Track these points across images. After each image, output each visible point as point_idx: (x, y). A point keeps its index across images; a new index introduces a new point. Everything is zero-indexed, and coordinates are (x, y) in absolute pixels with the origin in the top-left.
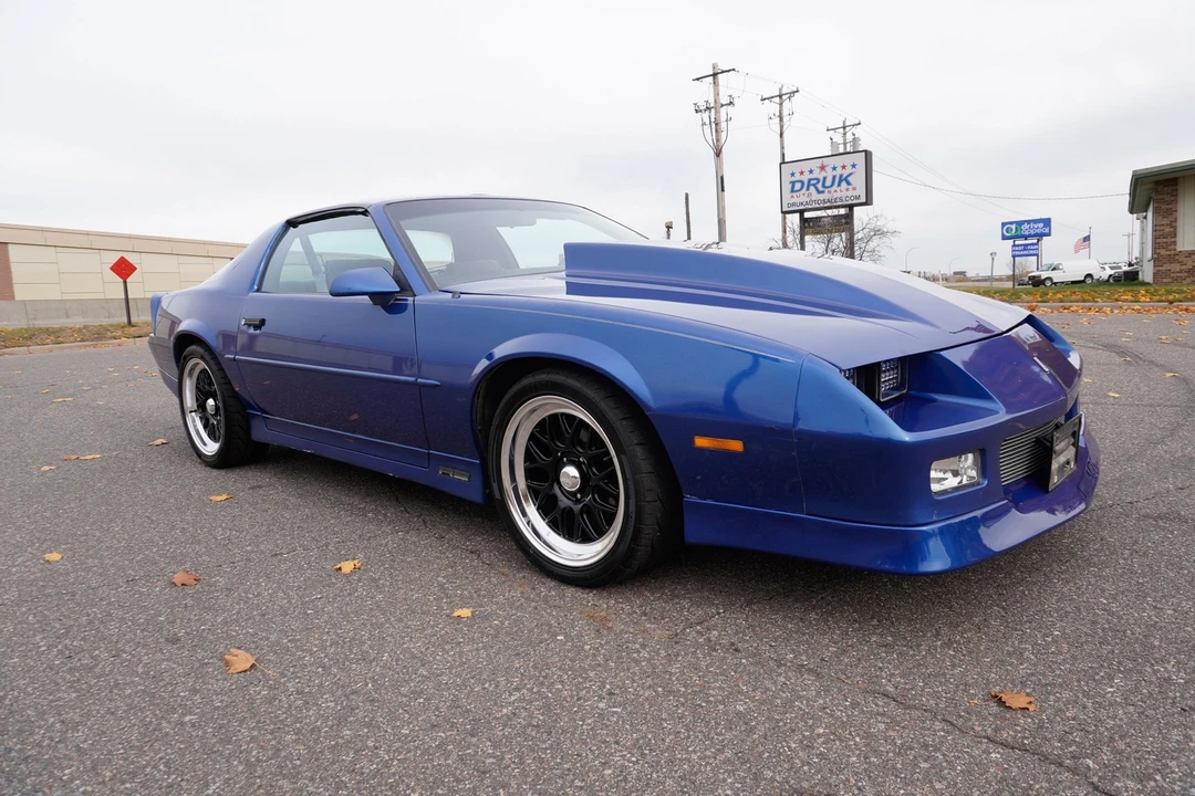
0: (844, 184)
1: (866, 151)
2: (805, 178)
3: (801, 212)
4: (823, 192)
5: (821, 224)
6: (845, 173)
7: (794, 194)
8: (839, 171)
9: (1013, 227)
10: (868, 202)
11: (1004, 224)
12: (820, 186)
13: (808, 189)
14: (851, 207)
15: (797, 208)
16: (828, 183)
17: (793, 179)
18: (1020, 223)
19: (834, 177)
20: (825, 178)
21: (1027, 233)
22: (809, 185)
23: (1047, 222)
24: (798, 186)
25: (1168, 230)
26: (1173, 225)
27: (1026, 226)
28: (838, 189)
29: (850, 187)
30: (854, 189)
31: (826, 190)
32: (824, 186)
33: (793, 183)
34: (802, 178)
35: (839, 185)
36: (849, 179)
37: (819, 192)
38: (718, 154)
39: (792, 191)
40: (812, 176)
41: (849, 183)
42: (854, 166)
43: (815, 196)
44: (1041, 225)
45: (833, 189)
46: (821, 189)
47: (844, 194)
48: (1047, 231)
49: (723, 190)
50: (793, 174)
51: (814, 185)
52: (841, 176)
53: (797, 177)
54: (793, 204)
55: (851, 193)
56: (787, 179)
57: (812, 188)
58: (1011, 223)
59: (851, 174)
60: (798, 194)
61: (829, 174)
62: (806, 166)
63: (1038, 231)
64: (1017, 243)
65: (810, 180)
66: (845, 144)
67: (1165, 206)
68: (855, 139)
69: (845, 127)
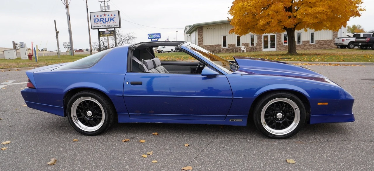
0: (112, 21)
1: (118, 11)
2: (99, 18)
3: (98, 29)
4: (105, 23)
5: (105, 33)
6: (112, 17)
7: (96, 23)
8: (110, 17)
9: (151, 35)
10: (120, 27)
11: (148, 34)
12: (104, 21)
13: (100, 22)
14: (115, 28)
15: (97, 28)
16: (107, 20)
17: (95, 18)
18: (153, 34)
19: (109, 18)
20: (106, 19)
21: (155, 37)
22: (100, 20)
23: (160, 34)
24: (97, 20)
25: (201, 40)
26: (202, 38)
27: (154, 35)
28: (110, 22)
29: (114, 22)
30: (115, 23)
31: (106, 22)
32: (105, 21)
33: (95, 19)
34: (98, 18)
35: (110, 21)
36: (114, 19)
37: (104, 23)
38: (67, 7)
39: (95, 22)
40: (101, 17)
41: (113, 21)
42: (115, 15)
43: (103, 24)
44: (158, 35)
45: (108, 22)
46: (104, 22)
47: (112, 24)
48: (160, 37)
49: (70, 20)
50: (95, 16)
51: (102, 20)
52: (111, 18)
53: (96, 17)
54: (95, 26)
55: (114, 24)
56: (93, 18)
57: (101, 21)
58: (150, 34)
59: (114, 18)
60: (97, 23)
61: (107, 17)
62: (99, 14)
63: (158, 37)
64: (152, 40)
65: (100, 19)
66: (105, 7)
67: (200, 34)
68: (108, 5)
69: (104, 2)
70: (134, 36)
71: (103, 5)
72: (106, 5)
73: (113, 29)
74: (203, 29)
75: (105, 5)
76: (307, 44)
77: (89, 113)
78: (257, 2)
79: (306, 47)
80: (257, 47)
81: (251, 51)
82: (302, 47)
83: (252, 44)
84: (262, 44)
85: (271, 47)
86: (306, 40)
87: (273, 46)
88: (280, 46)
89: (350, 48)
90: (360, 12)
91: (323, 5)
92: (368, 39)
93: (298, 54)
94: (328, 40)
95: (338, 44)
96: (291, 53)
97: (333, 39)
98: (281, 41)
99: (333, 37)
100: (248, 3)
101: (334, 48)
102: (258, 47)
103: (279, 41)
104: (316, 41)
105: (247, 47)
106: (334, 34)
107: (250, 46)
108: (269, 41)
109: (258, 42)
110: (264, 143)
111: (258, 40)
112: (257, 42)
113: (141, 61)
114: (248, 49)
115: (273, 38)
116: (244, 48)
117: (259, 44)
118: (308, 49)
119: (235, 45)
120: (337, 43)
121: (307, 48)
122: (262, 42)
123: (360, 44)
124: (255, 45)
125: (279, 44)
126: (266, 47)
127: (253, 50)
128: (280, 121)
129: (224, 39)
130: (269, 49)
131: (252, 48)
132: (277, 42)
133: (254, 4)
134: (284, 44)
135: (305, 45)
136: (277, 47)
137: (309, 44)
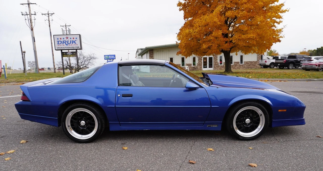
0: (74, 43)
1: (79, 35)
2: (62, 40)
3: (61, 50)
4: (68, 45)
5: (68, 54)
6: (74, 40)
7: (59, 45)
8: (72, 39)
9: (107, 56)
10: (81, 49)
11: (105, 56)
12: (67, 43)
13: (63, 44)
14: (76, 50)
15: (60, 49)
16: (69, 42)
17: (58, 40)
18: (108, 56)
19: (71, 41)
20: (68, 41)
21: (110, 58)
22: (63, 42)
23: (114, 56)
24: (60, 42)
27: (110, 56)
28: (72, 44)
29: (76, 44)
30: (77, 45)
31: (69, 44)
32: (68, 43)
33: (58, 42)
34: (61, 40)
35: (72, 43)
36: (75, 42)
37: (67, 45)
38: (32, 30)
39: (58, 44)
40: (64, 40)
41: (75, 43)
42: (76, 38)
43: (65, 46)
44: (113, 56)
45: (71, 44)
46: (67, 44)
47: (74, 46)
48: (115, 58)
49: (35, 41)
50: (58, 39)
51: (65, 43)
52: (73, 41)
53: (59, 40)
54: (59, 48)
55: (76, 46)
56: (56, 40)
57: (64, 43)
58: (106, 55)
59: (75, 41)
60: (60, 45)
61: (69, 40)
62: (62, 37)
63: (113, 58)
64: (108, 60)
65: (63, 41)
66: (66, 31)
67: (151, 55)
68: (69, 30)
69: (66, 26)
70: (95, 56)
71: (64, 29)
72: (68, 29)
73: (75, 51)
74: (154, 51)
75: (66, 30)
76: (238, 65)
77: (83, 123)
78: (201, 29)
79: (236, 67)
80: (198, 67)
81: (193, 70)
82: (234, 67)
83: (194, 64)
84: (202, 64)
85: (209, 67)
86: (237, 61)
87: (211, 66)
88: (217, 66)
89: (271, 68)
90: (281, 39)
91: (253, 33)
92: (285, 61)
93: (233, 73)
94: (254, 62)
95: (262, 65)
96: (228, 72)
97: (258, 60)
98: (217, 62)
99: (258, 59)
100: (193, 30)
101: (259, 67)
102: (199, 67)
103: (216, 61)
104: (245, 62)
105: (190, 67)
106: (259, 56)
107: (192, 66)
108: (207, 62)
109: (199, 63)
110: (236, 144)
111: (199, 61)
112: (198, 63)
113: (128, 77)
114: (190, 69)
115: (211, 59)
116: (188, 68)
117: (200, 64)
118: (238, 69)
119: (180, 65)
120: (261, 64)
121: (238, 68)
122: (202, 63)
123: (279, 65)
124: (196, 65)
125: (216, 64)
126: (205, 66)
127: (194, 69)
128: (248, 125)
129: (171, 60)
130: (208, 69)
131: (194, 67)
132: (214, 63)
133: (199, 31)
134: (219, 65)
135: (236, 65)
136: (214, 67)
137: (239, 65)
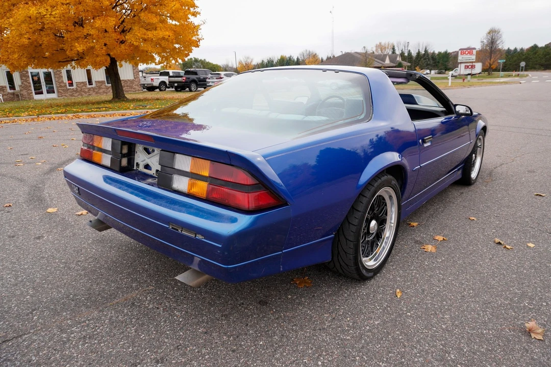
76: (103, 86)
79: (101, 91)
80: (22, 92)
81: (12, 100)
82: (96, 90)
83: (12, 87)
84: (30, 86)
85: (48, 92)
86: (100, 80)
87: (51, 91)
88: (63, 90)
89: (161, 90)
92: (184, 78)
94: (129, 80)
95: (146, 85)
96: (119, 99)
97: (135, 78)
98: (62, 82)
99: (134, 76)
101: (139, 90)
102: (24, 92)
103: (60, 81)
105: (2, 93)
106: (135, 71)
107: (9, 90)
108: (42, 81)
109: (22, 83)
111: (21, 79)
112: (20, 84)
114: (5, 97)
115: (48, 77)
117: (25, 87)
118: (105, 94)
120: (144, 84)
121: (104, 92)
122: (30, 83)
123: (176, 85)
124: (17, 88)
125: (61, 86)
126: (39, 91)
127: (15, 97)
130: (45, 96)
131: (13, 94)
132: (56, 84)
134: (68, 87)
135: (100, 88)
136: (58, 92)
137: (105, 86)
